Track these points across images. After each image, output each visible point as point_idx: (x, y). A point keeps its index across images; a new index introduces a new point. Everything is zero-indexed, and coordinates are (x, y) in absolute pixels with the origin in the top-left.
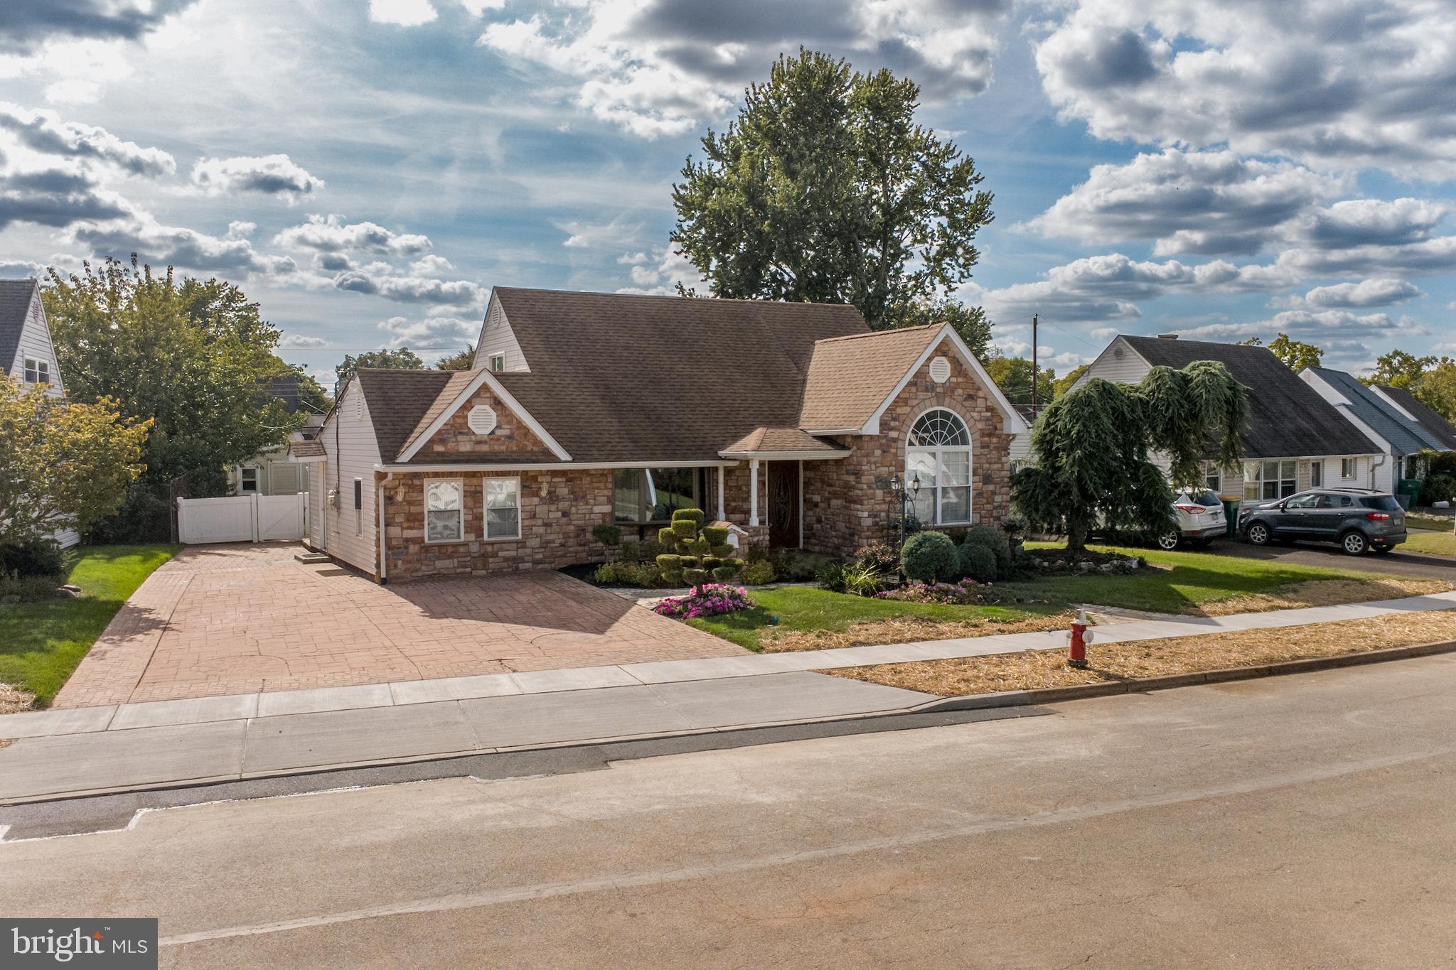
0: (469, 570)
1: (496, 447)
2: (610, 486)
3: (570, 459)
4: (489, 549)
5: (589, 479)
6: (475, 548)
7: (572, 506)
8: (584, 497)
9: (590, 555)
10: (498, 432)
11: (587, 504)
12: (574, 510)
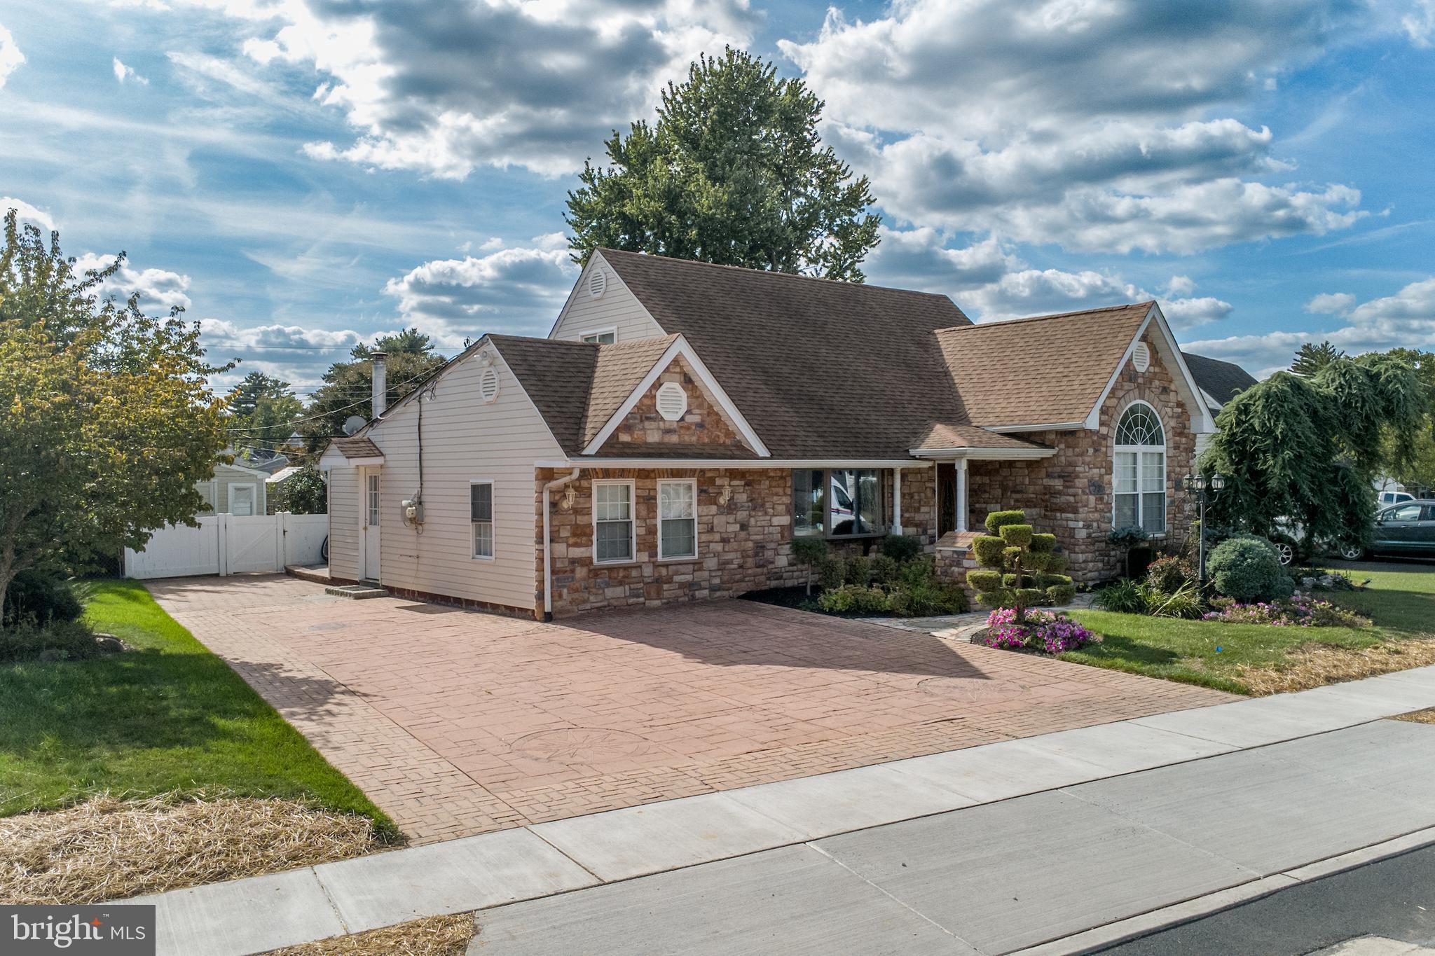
0: (642, 599)
1: (686, 438)
2: (789, 491)
3: (768, 455)
4: (664, 571)
5: (767, 482)
6: (648, 571)
7: (750, 516)
8: (763, 505)
9: (769, 579)
10: (689, 419)
11: (766, 514)
12: (752, 521)
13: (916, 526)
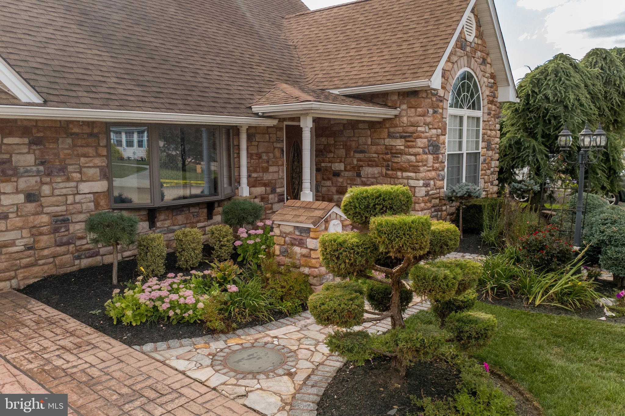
7: (42, 183)
12: (46, 190)
13: (265, 185)
